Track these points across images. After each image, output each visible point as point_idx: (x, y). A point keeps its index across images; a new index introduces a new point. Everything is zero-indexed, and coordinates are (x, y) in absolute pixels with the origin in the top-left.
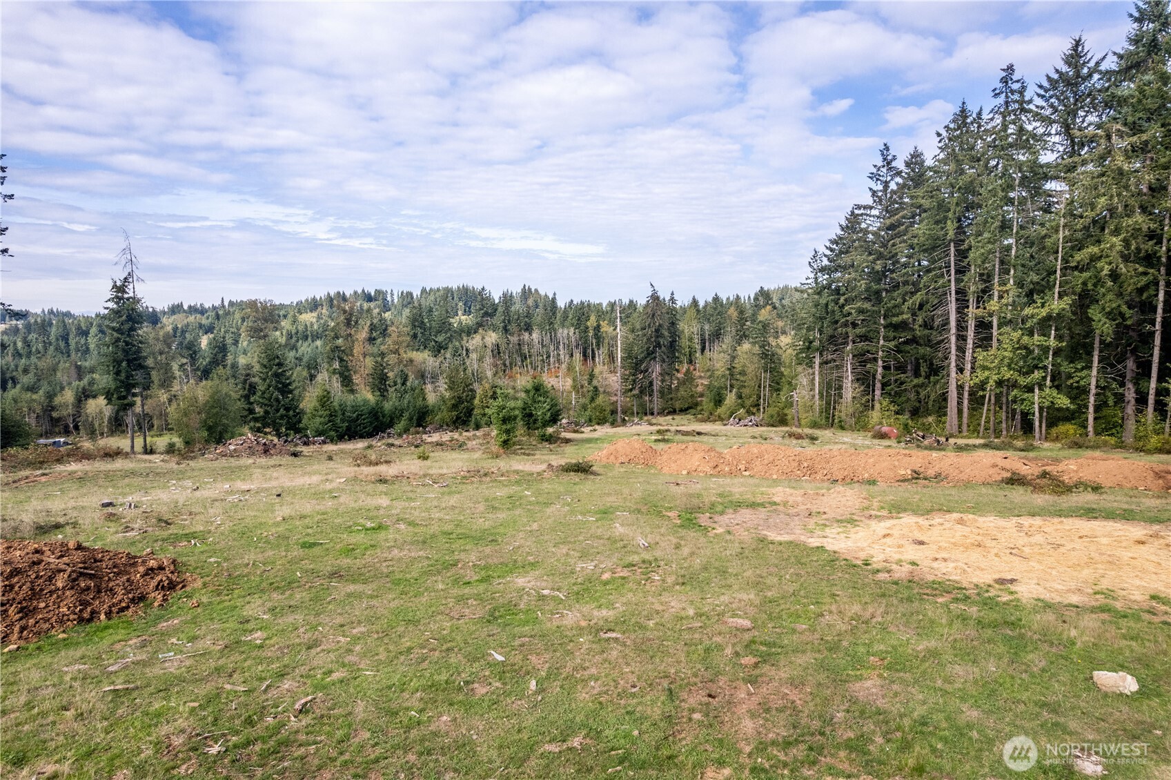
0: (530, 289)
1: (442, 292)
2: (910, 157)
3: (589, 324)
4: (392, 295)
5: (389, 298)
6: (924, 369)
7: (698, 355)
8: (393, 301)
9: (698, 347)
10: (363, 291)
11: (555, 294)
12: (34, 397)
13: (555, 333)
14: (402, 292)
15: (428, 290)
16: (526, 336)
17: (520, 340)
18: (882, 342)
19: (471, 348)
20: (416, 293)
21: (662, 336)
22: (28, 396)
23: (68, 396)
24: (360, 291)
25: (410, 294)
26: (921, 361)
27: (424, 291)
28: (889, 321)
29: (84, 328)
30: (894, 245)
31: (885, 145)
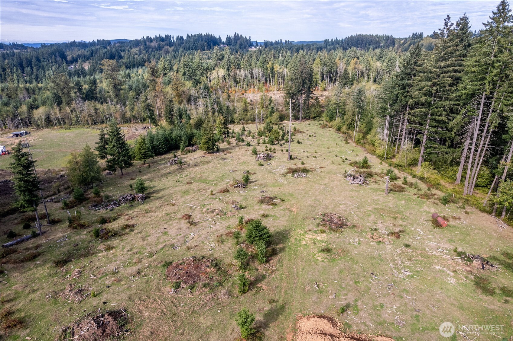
0: (238, 35)
1: (197, 37)
2: (459, 20)
3: (268, 66)
4: (173, 38)
5: (172, 39)
6: (448, 143)
7: (320, 82)
8: (174, 41)
9: (320, 78)
10: (160, 36)
11: (250, 37)
12: (8, 109)
13: (252, 71)
14: (178, 36)
15: (190, 35)
16: (238, 72)
17: (235, 73)
18: (427, 127)
19: (212, 78)
20: (185, 37)
21: (305, 83)
22: (5, 108)
23: (24, 108)
24: (158, 36)
25: (182, 38)
26: (448, 139)
27: (188, 36)
28: (434, 117)
29: (29, 59)
30: (443, 77)
31: (448, 16)
